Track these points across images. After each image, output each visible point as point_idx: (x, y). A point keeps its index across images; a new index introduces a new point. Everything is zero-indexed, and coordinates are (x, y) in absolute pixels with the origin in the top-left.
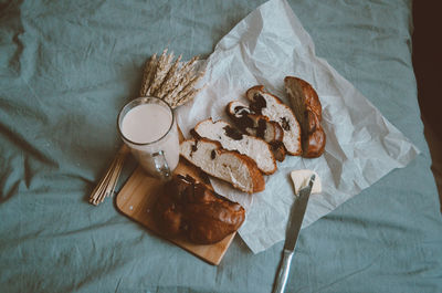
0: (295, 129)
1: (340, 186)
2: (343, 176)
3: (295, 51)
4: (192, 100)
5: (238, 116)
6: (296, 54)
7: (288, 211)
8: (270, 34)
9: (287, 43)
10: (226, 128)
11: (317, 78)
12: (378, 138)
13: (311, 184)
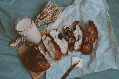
0: (81, 41)
1: (89, 68)
2: (91, 65)
3: (101, 11)
4: (55, 21)
5: (65, 31)
6: (100, 12)
7: (66, 71)
8: (90, 2)
9: (98, 7)
10: (59, 34)
11: (104, 23)
12: (115, 54)
13: (77, 63)
